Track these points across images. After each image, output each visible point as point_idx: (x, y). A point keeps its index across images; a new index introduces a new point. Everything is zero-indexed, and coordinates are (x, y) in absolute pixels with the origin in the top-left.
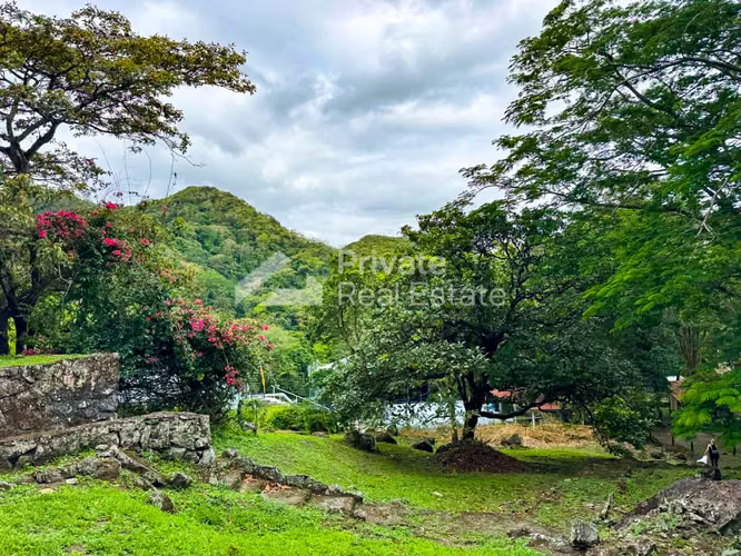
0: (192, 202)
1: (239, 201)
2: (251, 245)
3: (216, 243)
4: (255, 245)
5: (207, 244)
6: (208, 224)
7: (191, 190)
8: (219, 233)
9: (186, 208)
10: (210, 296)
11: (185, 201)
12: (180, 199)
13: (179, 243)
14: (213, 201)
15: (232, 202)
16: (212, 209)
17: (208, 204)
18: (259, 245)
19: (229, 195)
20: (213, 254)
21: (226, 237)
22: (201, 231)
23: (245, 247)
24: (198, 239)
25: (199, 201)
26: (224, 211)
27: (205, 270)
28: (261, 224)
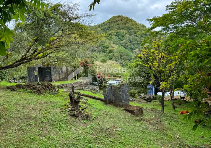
0: (114, 22)
1: (131, 20)
2: (135, 36)
3: (123, 36)
4: (136, 36)
5: (120, 37)
6: (120, 30)
7: (114, 17)
8: (124, 33)
9: (112, 24)
10: (121, 56)
11: (112, 22)
13: (111, 38)
14: (121, 21)
15: (128, 20)
16: (121, 24)
17: (120, 22)
18: (138, 36)
19: (127, 18)
20: (122, 40)
21: (126, 34)
22: (117, 32)
23: (132, 37)
24: (117, 36)
25: (117, 21)
26: (125, 24)
27: (119, 46)
28: (138, 27)
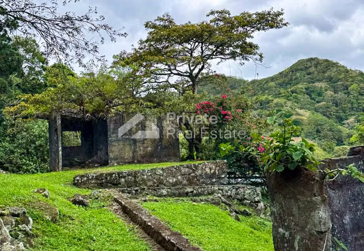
0: (302, 70)
1: (335, 64)
2: (345, 93)
3: (320, 95)
4: (349, 93)
5: (313, 96)
6: (314, 83)
7: (300, 62)
8: (321, 88)
9: (298, 74)
10: (318, 131)
11: (297, 70)
12: (294, 69)
13: (295, 98)
14: (316, 67)
15: (329, 65)
16: (316, 73)
17: (313, 69)
18: (352, 92)
19: (327, 61)
20: (318, 102)
21: (326, 90)
22: (308, 88)
23: (341, 95)
24: (307, 94)
25: (307, 68)
26: (324, 72)
27: (313, 114)
28: (351, 77)
